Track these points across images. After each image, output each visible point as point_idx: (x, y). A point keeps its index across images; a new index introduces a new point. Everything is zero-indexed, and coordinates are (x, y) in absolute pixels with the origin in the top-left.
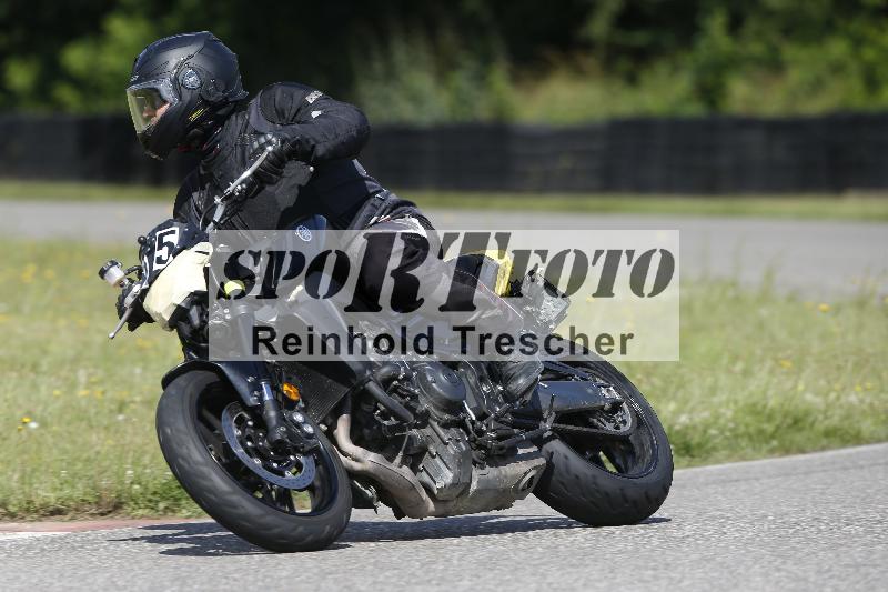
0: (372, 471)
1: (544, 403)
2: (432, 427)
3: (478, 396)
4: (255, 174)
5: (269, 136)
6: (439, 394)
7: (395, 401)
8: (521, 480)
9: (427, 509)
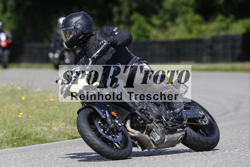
0: (137, 136)
1: (184, 116)
2: (154, 123)
3: (166, 114)
4: (100, 52)
5: (104, 41)
6: (155, 114)
7: (143, 116)
8: (178, 139)
9: (153, 147)
